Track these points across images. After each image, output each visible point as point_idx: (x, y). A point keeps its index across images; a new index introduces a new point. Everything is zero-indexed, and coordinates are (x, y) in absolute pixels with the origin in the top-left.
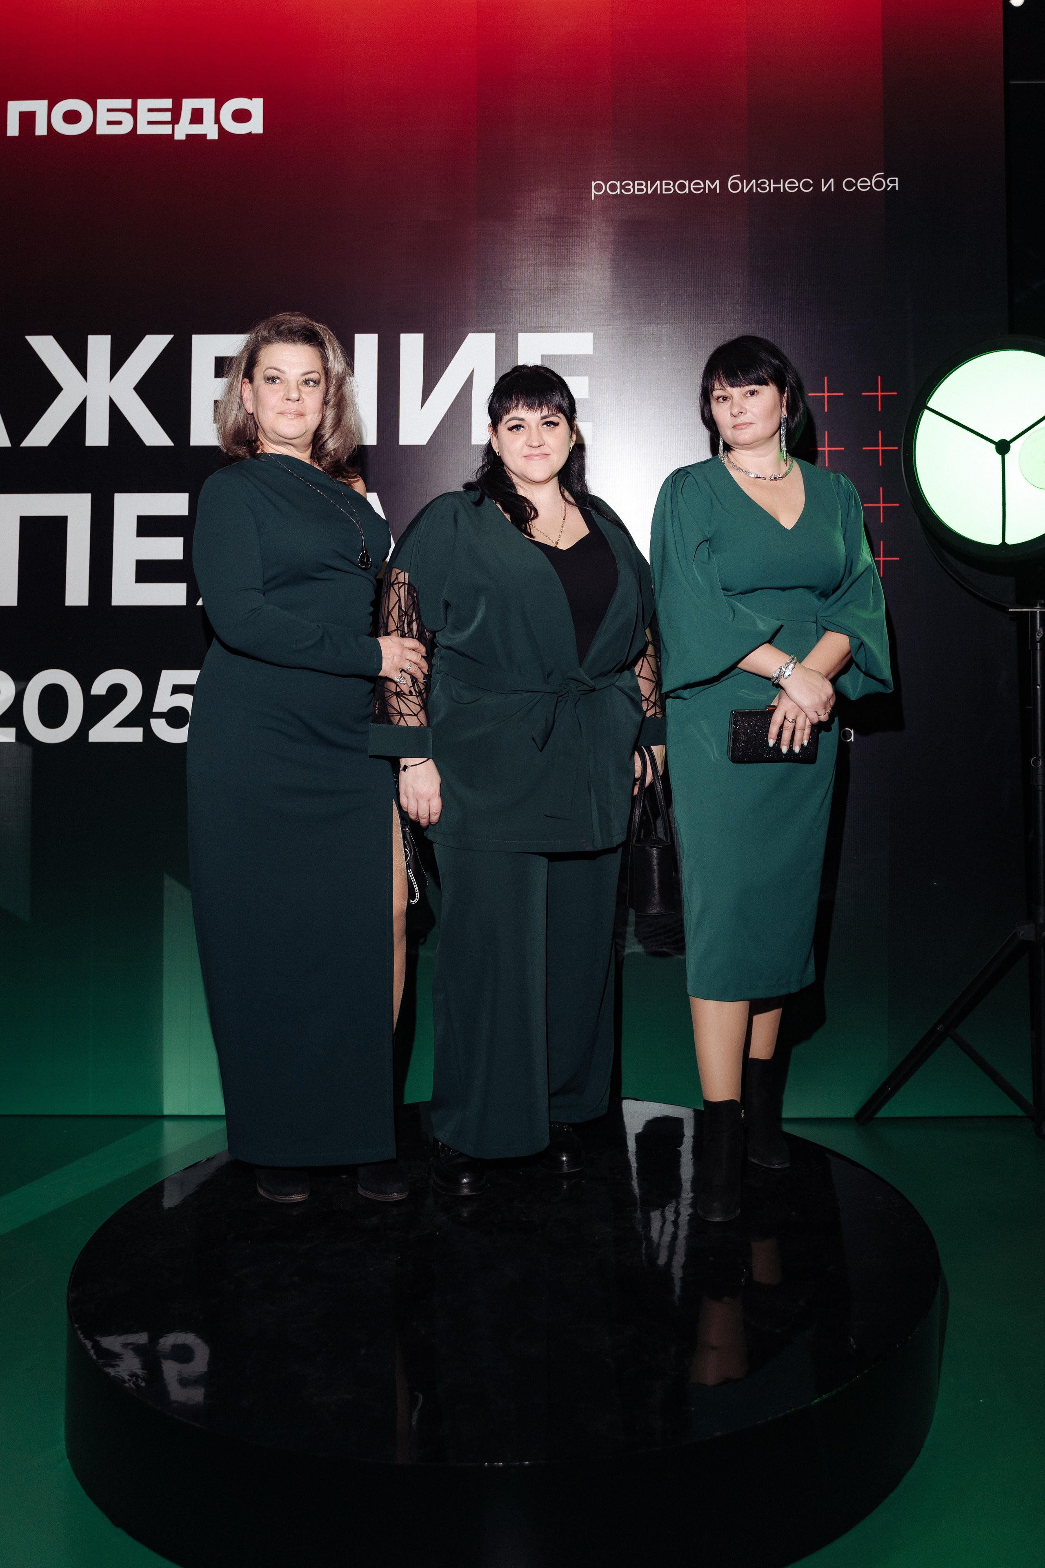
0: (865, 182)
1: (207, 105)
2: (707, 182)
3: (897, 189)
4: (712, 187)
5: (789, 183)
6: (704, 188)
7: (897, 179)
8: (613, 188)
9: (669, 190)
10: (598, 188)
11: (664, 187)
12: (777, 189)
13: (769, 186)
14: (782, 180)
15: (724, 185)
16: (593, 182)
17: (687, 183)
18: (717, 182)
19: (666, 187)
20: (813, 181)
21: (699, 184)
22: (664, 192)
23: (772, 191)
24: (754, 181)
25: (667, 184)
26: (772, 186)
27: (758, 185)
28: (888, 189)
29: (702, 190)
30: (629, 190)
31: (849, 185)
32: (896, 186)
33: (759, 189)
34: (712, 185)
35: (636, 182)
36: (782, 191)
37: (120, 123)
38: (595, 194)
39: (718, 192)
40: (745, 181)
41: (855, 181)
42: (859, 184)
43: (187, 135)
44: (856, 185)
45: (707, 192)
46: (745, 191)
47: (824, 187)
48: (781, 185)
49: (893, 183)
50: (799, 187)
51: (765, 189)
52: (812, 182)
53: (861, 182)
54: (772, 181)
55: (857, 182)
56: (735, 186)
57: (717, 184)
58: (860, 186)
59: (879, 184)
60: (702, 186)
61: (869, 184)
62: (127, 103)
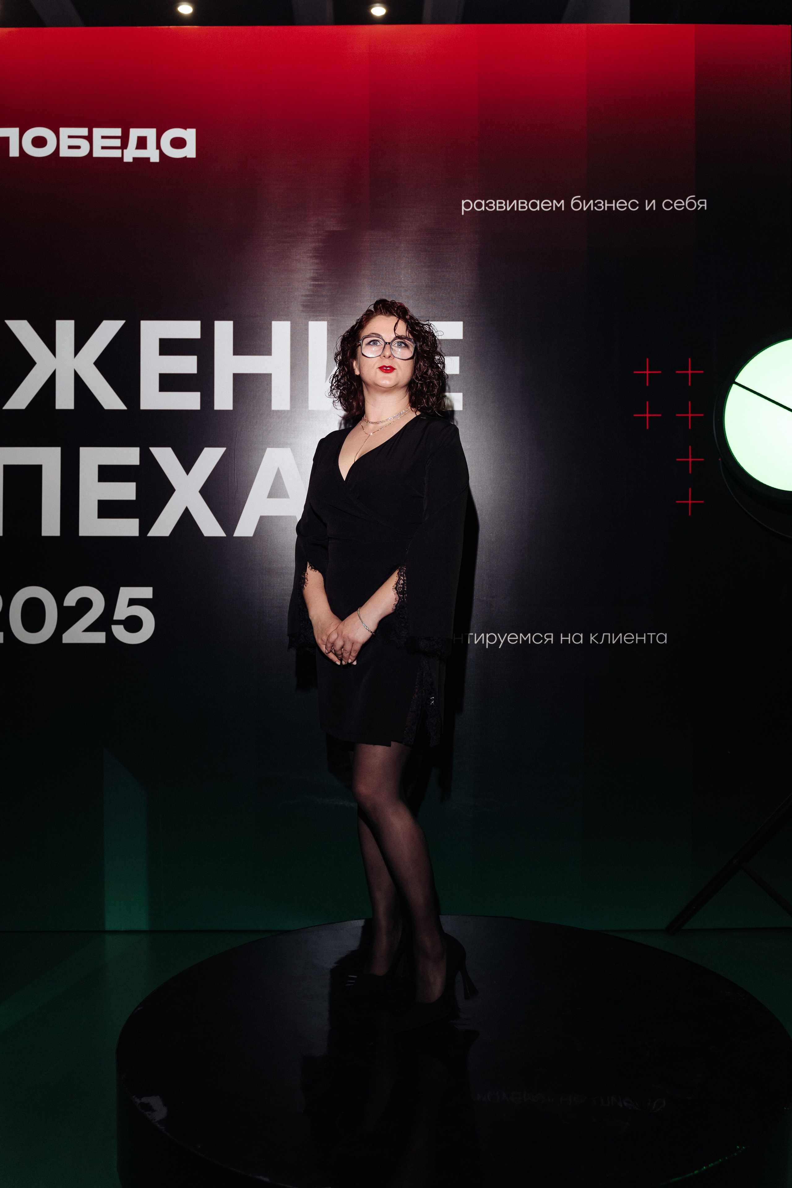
0: (680, 203)
1: (150, 133)
2: (555, 201)
3: (706, 209)
4: (559, 206)
5: (620, 203)
6: (552, 207)
7: (705, 201)
8: (479, 205)
9: (524, 207)
10: (467, 205)
11: (520, 205)
12: (610, 208)
13: (604, 205)
14: (614, 201)
15: (567, 204)
16: (463, 201)
17: (538, 202)
18: (563, 201)
19: (521, 205)
20: (638, 201)
21: (549, 203)
22: (520, 209)
23: (606, 209)
24: (592, 201)
25: (522, 203)
26: (606, 205)
27: (595, 205)
28: (699, 209)
29: (550, 208)
30: (492, 207)
31: (668, 205)
32: (704, 206)
33: (595, 208)
34: (559, 204)
35: (498, 201)
36: (614, 209)
37: (78, 147)
38: (464, 210)
39: (563, 209)
40: (584, 201)
41: (672, 201)
42: (675, 205)
43: (134, 158)
44: (673, 205)
45: (554, 209)
46: (585, 209)
47: (648, 206)
48: (614, 205)
49: (702, 204)
50: (627, 206)
51: (600, 207)
52: (638, 203)
53: (677, 203)
54: (606, 201)
55: (674, 202)
56: (576, 205)
57: (562, 204)
58: (677, 206)
59: (691, 205)
60: (550, 205)
61: (683, 204)
62: (84, 131)
